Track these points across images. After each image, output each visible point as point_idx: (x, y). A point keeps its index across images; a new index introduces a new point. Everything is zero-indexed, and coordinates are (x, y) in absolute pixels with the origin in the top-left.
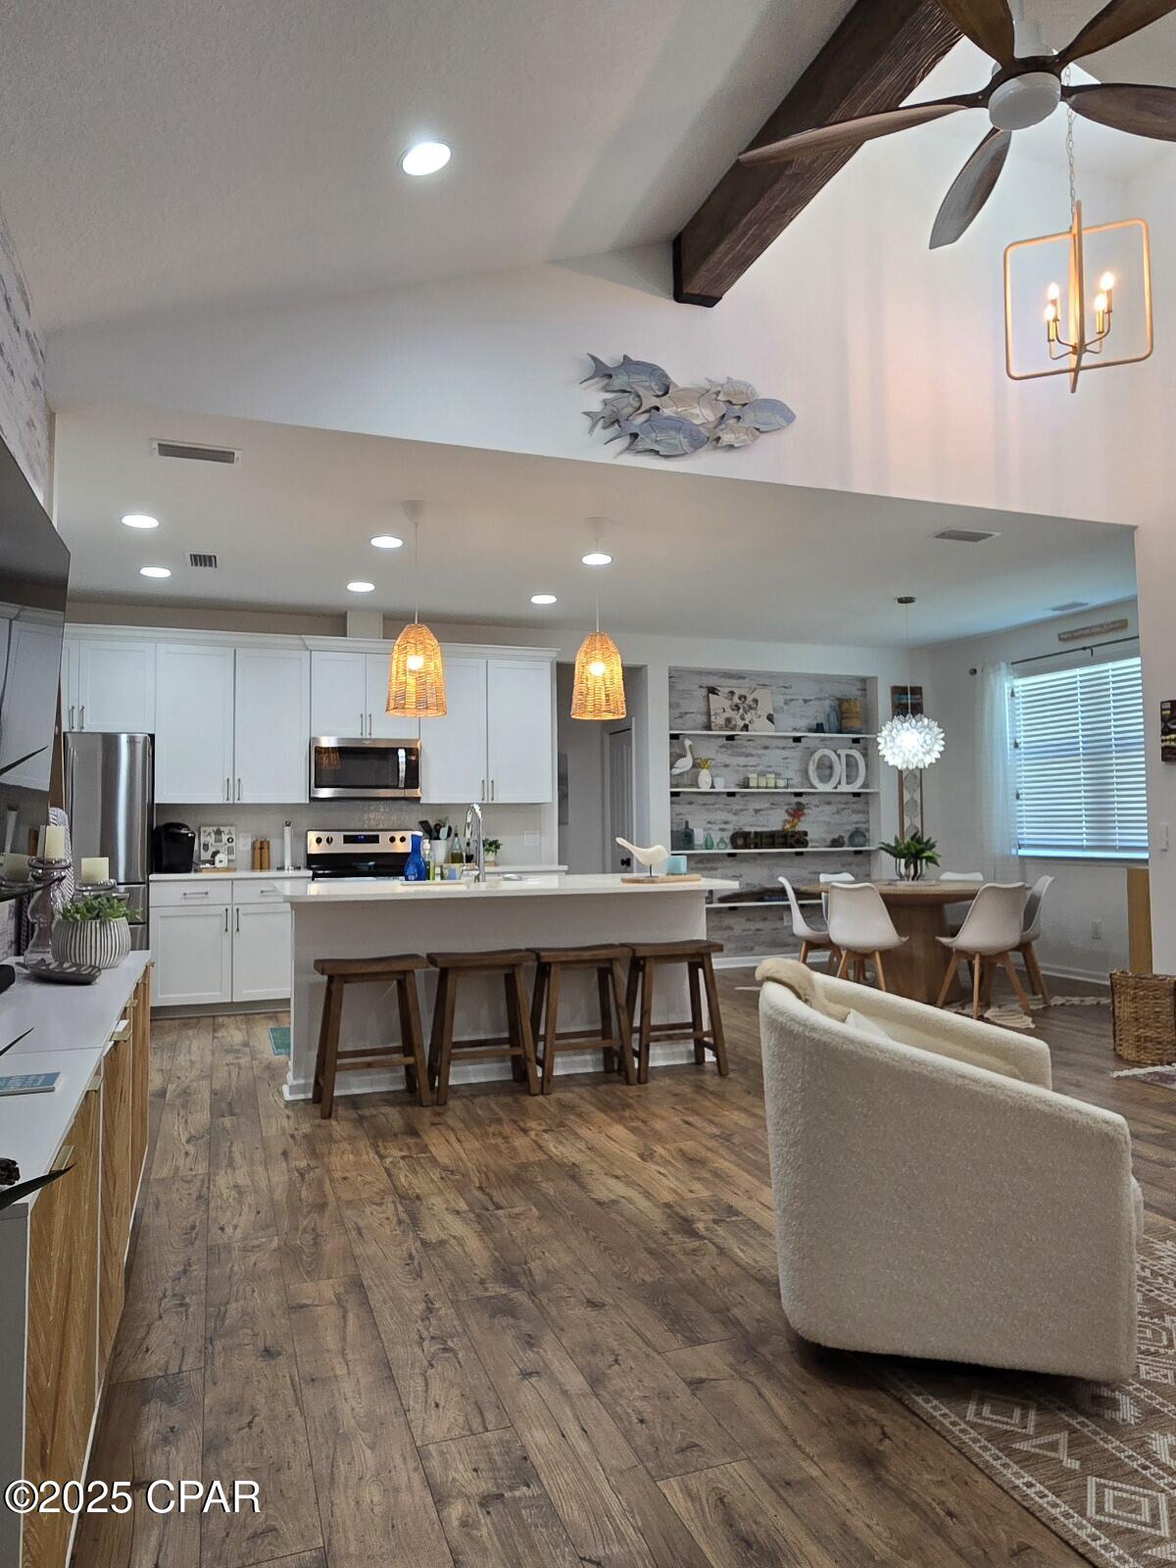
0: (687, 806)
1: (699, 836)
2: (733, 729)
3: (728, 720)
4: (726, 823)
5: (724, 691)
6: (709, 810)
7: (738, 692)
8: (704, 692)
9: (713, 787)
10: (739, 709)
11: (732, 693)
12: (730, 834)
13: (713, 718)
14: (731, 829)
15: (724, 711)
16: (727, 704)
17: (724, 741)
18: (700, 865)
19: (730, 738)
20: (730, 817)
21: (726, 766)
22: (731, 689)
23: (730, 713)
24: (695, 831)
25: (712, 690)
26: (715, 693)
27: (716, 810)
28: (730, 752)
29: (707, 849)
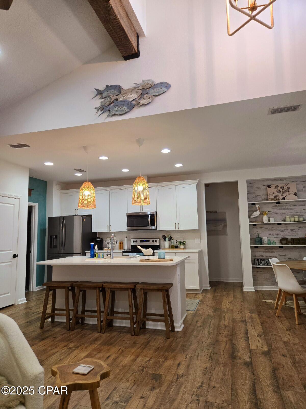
0: (260, 229)
2: (279, 199)
3: (276, 197)
4: (278, 235)
5: (273, 186)
6: (269, 230)
7: (280, 186)
8: (265, 187)
9: (269, 221)
10: (280, 192)
11: (278, 186)
12: (280, 239)
13: (269, 196)
14: (280, 237)
15: (274, 193)
16: (275, 190)
17: (275, 204)
18: (267, 251)
19: (278, 203)
20: (279, 233)
21: (277, 213)
22: (277, 185)
23: (276, 194)
24: (264, 238)
25: (269, 186)
26: (270, 187)
27: (273, 230)
28: (278, 208)
29: (268, 245)
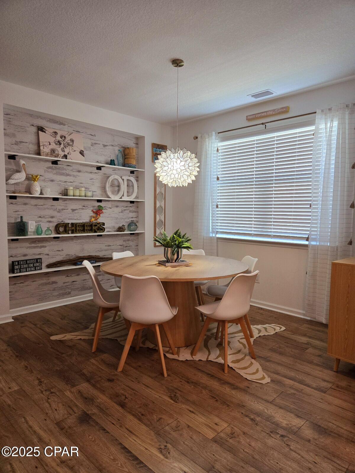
0: (23, 206)
1: (31, 226)
2: (57, 156)
3: (53, 151)
4: (52, 217)
5: (49, 131)
6: (39, 209)
7: (60, 133)
8: (34, 129)
9: (41, 193)
10: (60, 144)
11: (56, 133)
12: (56, 224)
13: (41, 148)
14: (55, 221)
15: (50, 144)
16: (52, 140)
17: (50, 164)
18: (33, 245)
19: (55, 163)
20: (55, 213)
21: (52, 181)
22: (55, 130)
23: (53, 146)
24: (30, 222)
25: (41, 129)
26: (43, 131)
27: (45, 209)
28: (55, 172)
29: (38, 235)
